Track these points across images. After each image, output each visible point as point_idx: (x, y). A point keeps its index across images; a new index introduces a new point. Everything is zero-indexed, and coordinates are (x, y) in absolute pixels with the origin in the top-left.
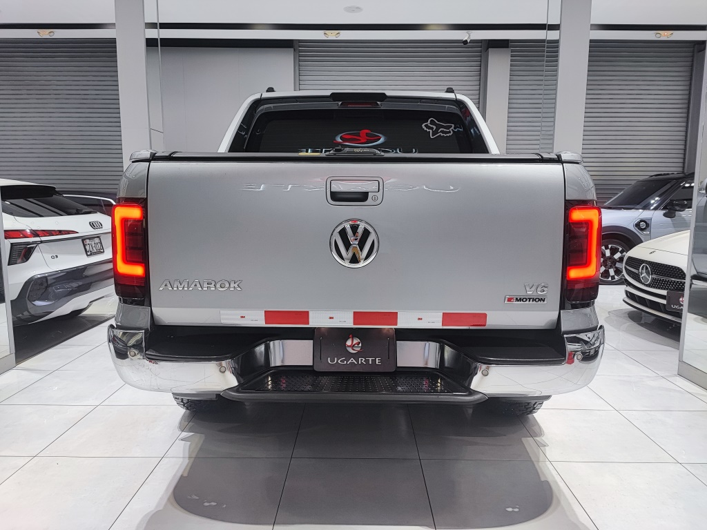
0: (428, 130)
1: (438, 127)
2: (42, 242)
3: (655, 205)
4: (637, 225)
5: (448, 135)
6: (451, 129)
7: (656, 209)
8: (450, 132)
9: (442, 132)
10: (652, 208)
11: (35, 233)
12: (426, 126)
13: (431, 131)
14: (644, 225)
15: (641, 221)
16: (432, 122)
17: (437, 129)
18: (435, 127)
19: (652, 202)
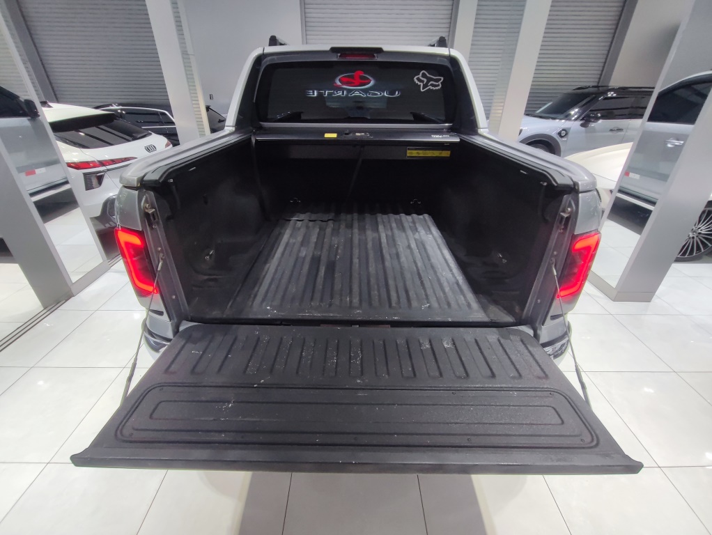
0: (419, 83)
1: (429, 80)
2: (108, 170)
3: (576, 116)
4: (559, 134)
5: (437, 88)
6: (440, 83)
7: (576, 120)
8: (438, 85)
9: (432, 85)
10: (573, 118)
11: (102, 163)
12: (418, 79)
13: (422, 84)
14: (564, 133)
15: (563, 130)
16: (424, 75)
17: (428, 82)
18: (425, 80)
19: (572, 113)
